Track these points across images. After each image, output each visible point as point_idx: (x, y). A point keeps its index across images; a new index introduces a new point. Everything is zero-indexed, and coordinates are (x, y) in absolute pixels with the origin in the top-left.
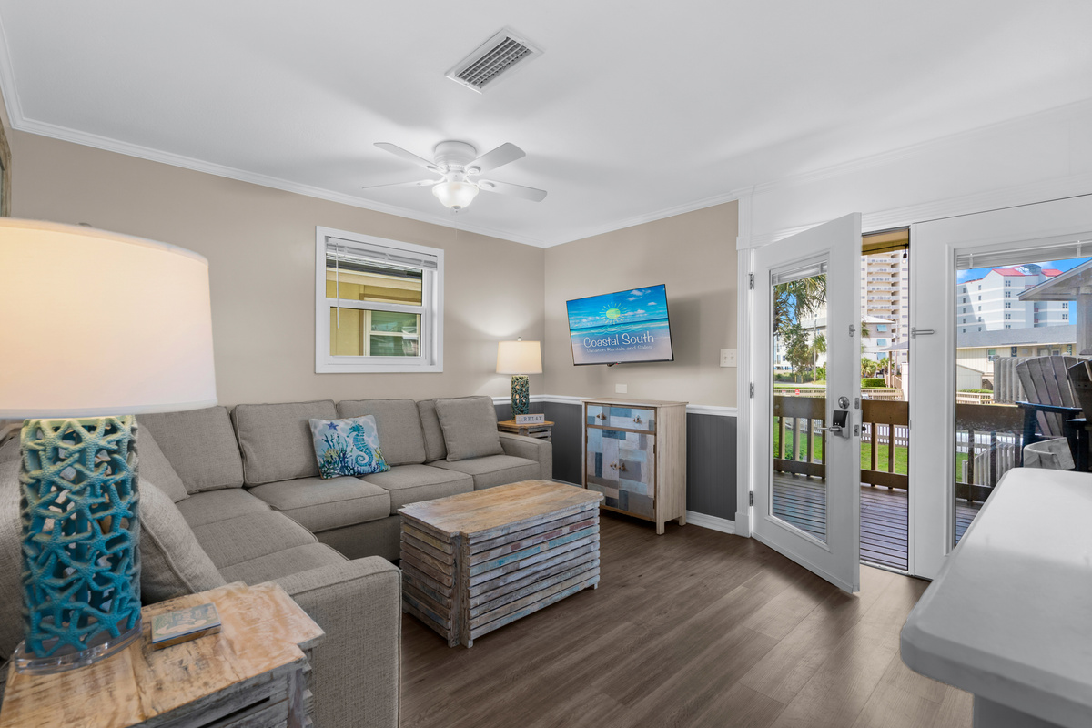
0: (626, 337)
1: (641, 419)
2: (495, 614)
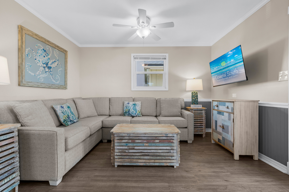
0: (228, 73)
1: (229, 107)
2: (124, 160)
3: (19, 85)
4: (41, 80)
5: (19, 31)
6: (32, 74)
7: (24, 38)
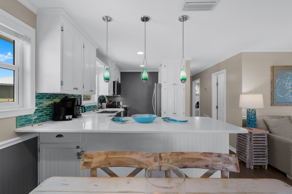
3: (271, 105)
4: (290, 100)
5: (272, 70)
6: (281, 96)
7: (275, 74)
